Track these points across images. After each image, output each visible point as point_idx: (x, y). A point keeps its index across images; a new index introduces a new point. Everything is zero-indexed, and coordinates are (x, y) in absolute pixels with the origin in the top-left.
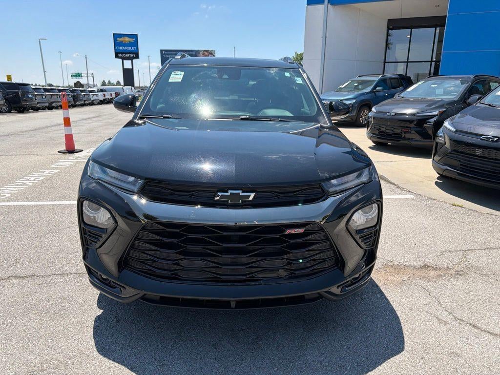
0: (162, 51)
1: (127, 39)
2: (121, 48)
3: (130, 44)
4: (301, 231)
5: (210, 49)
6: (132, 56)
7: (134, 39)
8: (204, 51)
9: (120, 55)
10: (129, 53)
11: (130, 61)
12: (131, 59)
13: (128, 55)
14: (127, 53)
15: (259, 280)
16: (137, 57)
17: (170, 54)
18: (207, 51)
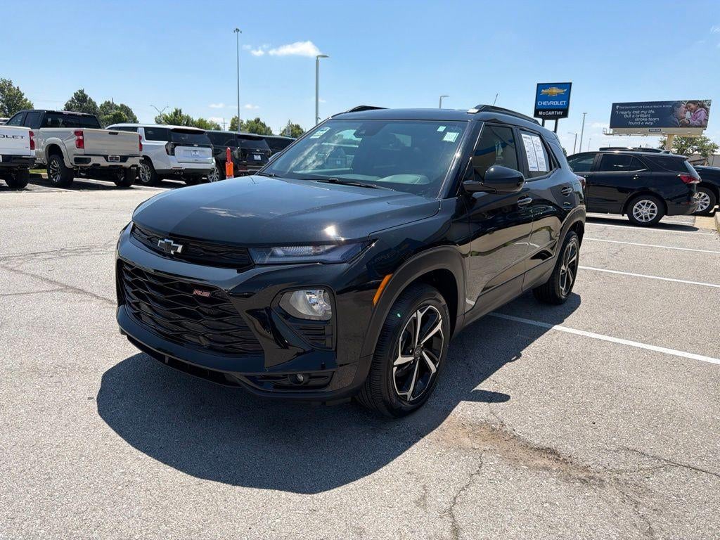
0: (614, 105)
1: (555, 91)
2: (544, 103)
3: (559, 97)
4: (206, 294)
5: (700, 99)
6: (558, 113)
7: (565, 90)
8: (690, 102)
9: (540, 113)
10: (554, 110)
11: (554, 121)
12: (556, 118)
13: (553, 113)
14: (551, 110)
15: (185, 342)
16: (565, 114)
17: (627, 110)
18: (694, 102)
